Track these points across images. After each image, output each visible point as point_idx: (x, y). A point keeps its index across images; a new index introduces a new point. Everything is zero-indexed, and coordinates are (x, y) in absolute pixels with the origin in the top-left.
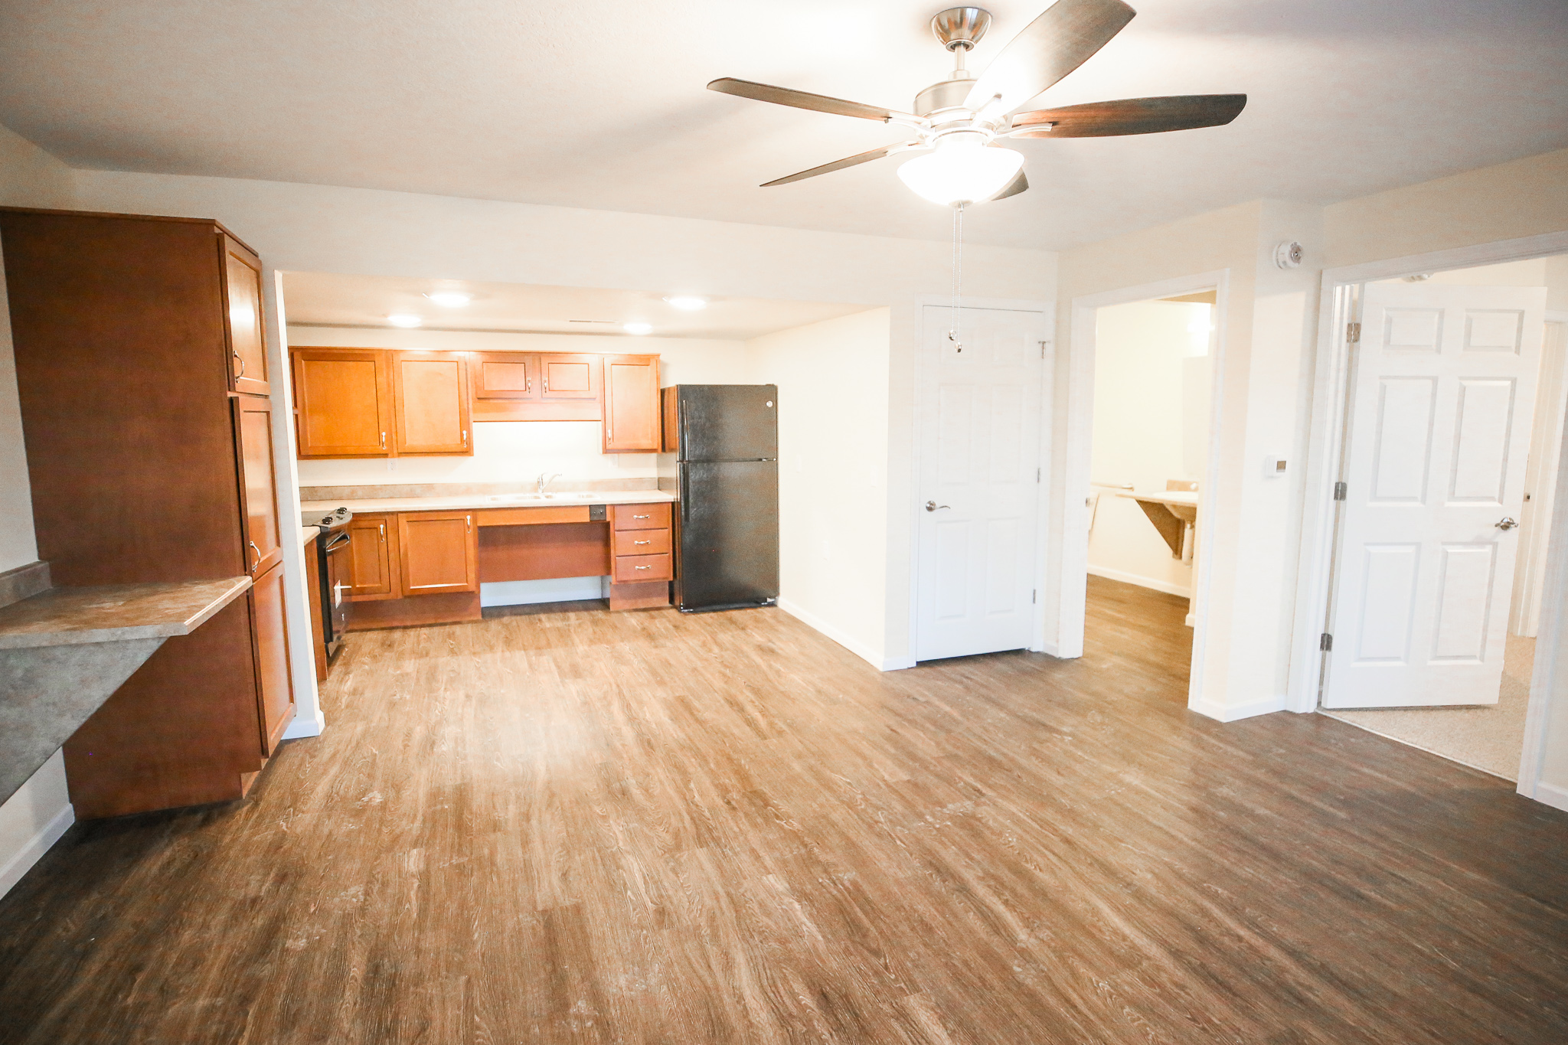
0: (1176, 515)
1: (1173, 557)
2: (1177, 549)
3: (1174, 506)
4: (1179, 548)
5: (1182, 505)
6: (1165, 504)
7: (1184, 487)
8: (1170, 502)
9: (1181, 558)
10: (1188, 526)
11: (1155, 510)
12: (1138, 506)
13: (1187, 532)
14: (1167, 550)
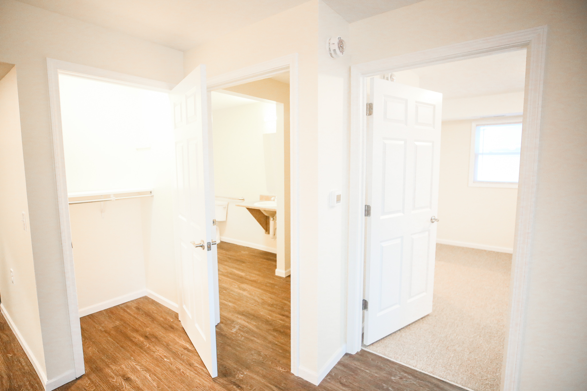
0: (266, 214)
1: (266, 233)
2: (267, 230)
3: (265, 211)
4: (268, 229)
5: (269, 210)
6: (260, 209)
7: (267, 198)
8: (262, 208)
9: (269, 233)
10: (271, 219)
11: (256, 213)
12: (246, 209)
13: (271, 222)
14: (262, 230)
